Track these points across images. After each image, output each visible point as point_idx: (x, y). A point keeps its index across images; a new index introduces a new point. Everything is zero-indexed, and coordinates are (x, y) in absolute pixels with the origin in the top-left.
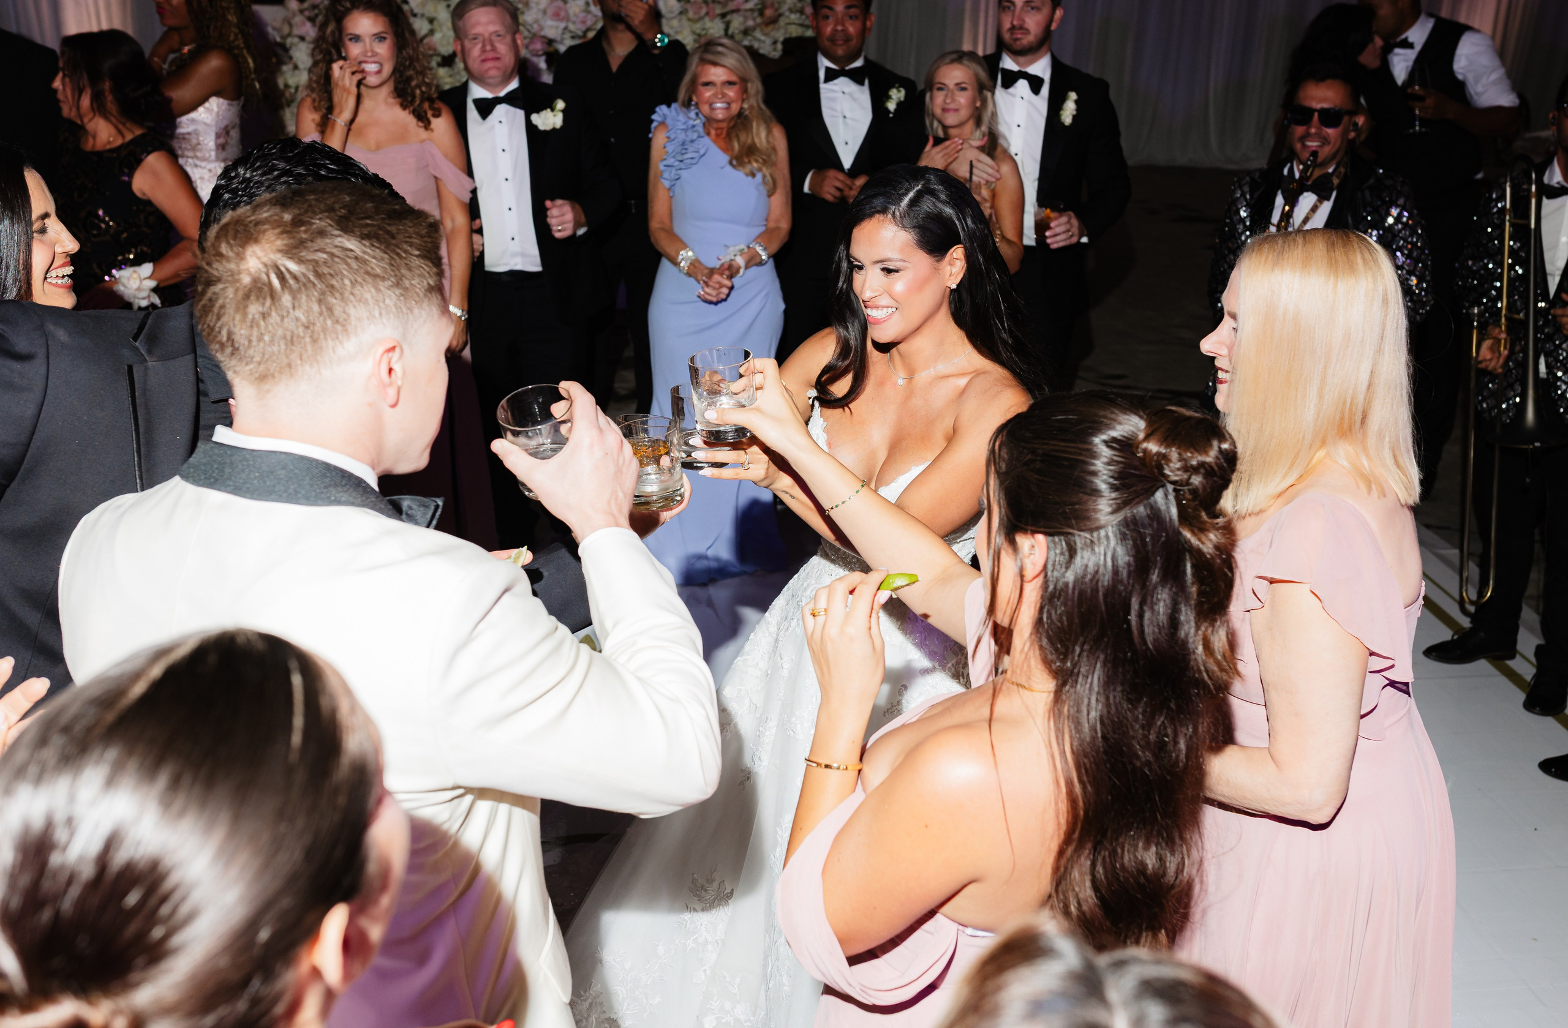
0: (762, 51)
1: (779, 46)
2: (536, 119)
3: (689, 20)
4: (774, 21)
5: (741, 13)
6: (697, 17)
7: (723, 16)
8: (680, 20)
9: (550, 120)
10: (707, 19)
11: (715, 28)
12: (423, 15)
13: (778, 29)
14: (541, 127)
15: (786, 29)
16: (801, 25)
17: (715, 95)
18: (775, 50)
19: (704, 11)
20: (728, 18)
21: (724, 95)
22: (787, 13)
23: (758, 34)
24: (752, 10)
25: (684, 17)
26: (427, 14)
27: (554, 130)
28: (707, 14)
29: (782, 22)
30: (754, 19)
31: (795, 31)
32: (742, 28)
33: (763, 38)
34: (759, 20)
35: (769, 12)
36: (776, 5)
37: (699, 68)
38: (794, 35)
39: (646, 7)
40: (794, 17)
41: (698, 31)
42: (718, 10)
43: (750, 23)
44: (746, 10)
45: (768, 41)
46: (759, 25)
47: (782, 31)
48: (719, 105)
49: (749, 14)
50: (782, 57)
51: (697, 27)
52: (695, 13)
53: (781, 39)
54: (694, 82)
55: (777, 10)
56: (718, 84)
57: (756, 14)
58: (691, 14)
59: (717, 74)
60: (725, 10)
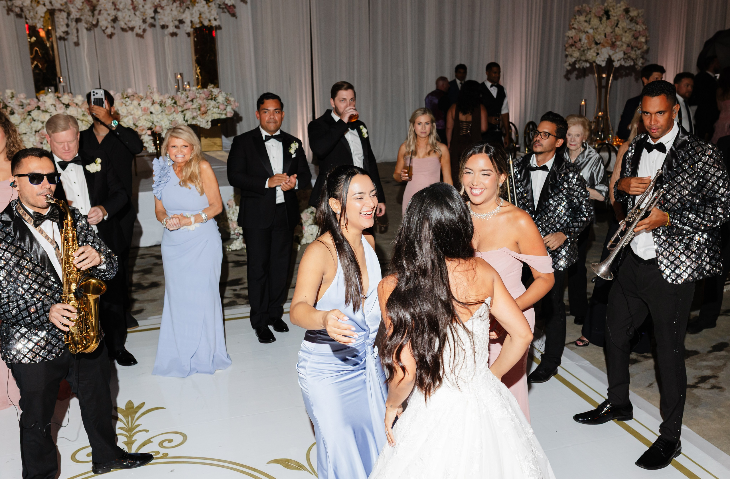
0: (201, 126)
1: (210, 123)
2: (88, 167)
3: (166, 114)
4: (205, 113)
5: (191, 110)
6: (170, 113)
7: (182, 112)
8: (162, 115)
9: (95, 167)
10: (174, 113)
11: (179, 118)
12: (38, 120)
13: (208, 116)
14: (92, 172)
15: (212, 116)
16: (219, 113)
17: (178, 151)
18: (207, 125)
19: (173, 110)
20: (185, 112)
21: (181, 151)
22: (212, 109)
23: (199, 118)
24: (195, 108)
25: (164, 113)
26: (41, 120)
27: (97, 172)
28: (174, 111)
29: (209, 112)
30: (197, 112)
31: (216, 116)
32: (191, 116)
33: (202, 120)
34: (199, 112)
35: (203, 109)
36: (206, 106)
37: (170, 139)
38: (216, 118)
39: (105, 110)
40: (216, 110)
41: (171, 119)
42: (180, 109)
43: (195, 114)
44: (193, 109)
45: (204, 121)
46: (199, 115)
47: (210, 116)
48: (179, 156)
49: (194, 110)
50: (211, 128)
51: (171, 117)
52: (169, 111)
53: (210, 120)
54: (168, 146)
55: (206, 108)
56: (179, 147)
57: (197, 110)
58: (167, 112)
59: (178, 142)
60: (183, 109)
